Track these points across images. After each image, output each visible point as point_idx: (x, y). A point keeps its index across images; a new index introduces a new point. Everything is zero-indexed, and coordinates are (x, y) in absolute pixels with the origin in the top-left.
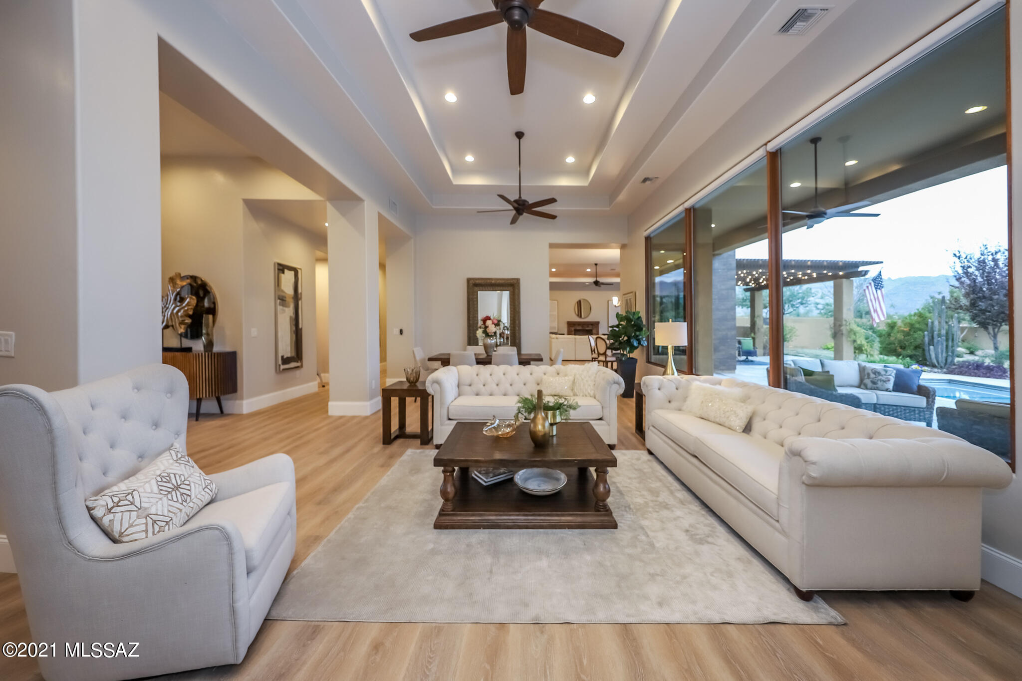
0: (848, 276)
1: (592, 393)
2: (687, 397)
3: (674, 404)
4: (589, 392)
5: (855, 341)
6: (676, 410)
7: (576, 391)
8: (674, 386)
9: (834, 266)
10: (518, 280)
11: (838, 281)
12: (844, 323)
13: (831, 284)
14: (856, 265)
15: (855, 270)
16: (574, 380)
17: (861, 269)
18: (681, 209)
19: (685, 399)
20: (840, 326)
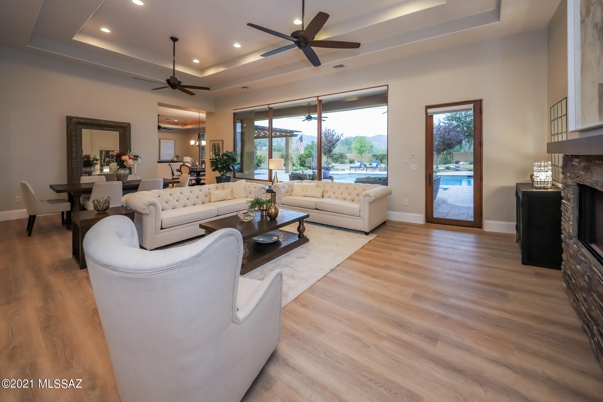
0: (291, 136)
1: (245, 196)
2: (293, 190)
3: (289, 193)
4: (243, 195)
5: (292, 162)
6: (289, 195)
7: (234, 196)
8: (288, 186)
9: (286, 131)
10: (129, 124)
11: (287, 137)
12: (289, 154)
13: (284, 138)
14: (293, 132)
15: (292, 134)
16: (232, 190)
17: (295, 133)
18: (267, 106)
19: (292, 191)
20: (288, 156)
